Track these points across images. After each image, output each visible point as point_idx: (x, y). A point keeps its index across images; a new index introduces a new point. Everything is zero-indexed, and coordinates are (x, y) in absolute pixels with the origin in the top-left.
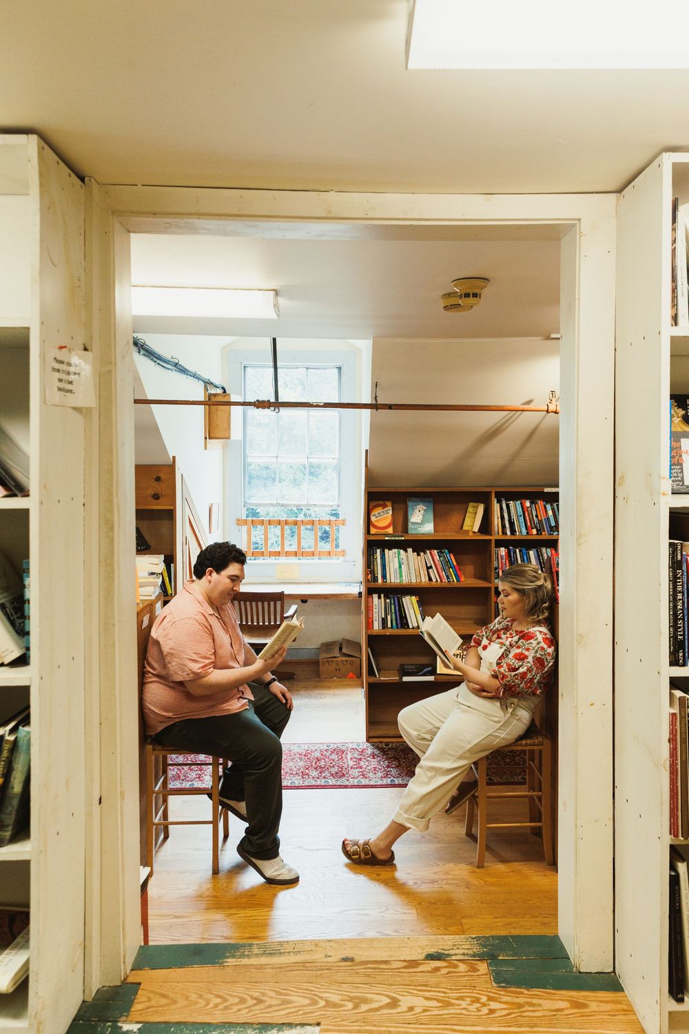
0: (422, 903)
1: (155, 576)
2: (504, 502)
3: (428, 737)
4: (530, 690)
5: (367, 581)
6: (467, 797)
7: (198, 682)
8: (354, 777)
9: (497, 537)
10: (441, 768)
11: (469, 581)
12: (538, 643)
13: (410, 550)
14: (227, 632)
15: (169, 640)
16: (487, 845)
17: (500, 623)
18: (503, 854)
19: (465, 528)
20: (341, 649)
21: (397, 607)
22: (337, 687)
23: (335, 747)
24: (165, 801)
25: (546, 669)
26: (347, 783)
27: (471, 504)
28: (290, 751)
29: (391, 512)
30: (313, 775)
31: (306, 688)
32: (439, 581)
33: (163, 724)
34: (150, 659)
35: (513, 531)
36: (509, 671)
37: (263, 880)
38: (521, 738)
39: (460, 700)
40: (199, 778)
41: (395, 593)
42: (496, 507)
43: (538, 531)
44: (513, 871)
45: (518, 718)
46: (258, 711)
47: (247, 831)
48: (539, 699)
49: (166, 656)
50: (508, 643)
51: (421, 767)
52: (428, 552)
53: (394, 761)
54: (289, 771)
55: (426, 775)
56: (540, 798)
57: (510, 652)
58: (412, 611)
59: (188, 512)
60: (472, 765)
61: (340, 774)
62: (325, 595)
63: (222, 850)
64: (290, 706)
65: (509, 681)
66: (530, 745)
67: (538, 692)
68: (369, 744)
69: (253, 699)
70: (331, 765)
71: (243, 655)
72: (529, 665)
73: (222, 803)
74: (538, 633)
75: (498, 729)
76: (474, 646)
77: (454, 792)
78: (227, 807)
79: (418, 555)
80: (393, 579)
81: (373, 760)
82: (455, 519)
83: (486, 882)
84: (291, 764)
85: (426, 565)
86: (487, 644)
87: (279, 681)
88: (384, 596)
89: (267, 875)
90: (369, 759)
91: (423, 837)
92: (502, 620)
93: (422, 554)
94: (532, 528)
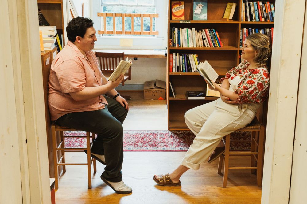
0: (194, 203)
1: (52, 37)
2: (247, 2)
3: (200, 125)
4: (254, 100)
5: (170, 46)
6: (219, 155)
7: (77, 93)
8: (161, 146)
9: (242, 22)
10: (206, 140)
11: (225, 47)
12: (261, 76)
13: (194, 29)
14: (92, 68)
15: (61, 71)
16: (228, 178)
17: (241, 66)
18: (236, 182)
19: (225, 17)
20: (155, 85)
21: (186, 60)
22: (153, 104)
23: (152, 132)
24: (63, 154)
25: (264, 90)
26: (157, 149)
27: (229, 4)
28: (128, 134)
29: (183, 8)
30: (140, 145)
31: (137, 104)
32: (209, 46)
33: (59, 115)
34: (51, 81)
35: (251, 19)
36: (244, 89)
37: (114, 192)
38: (248, 125)
39: (217, 106)
40: (81, 145)
41: (185, 53)
42: (243, 5)
43: (265, 19)
44: (240, 190)
45: (247, 115)
46: (110, 110)
47: (105, 168)
48: (259, 106)
49: (59, 79)
50: (244, 76)
51: (196, 140)
52: (204, 30)
53: (182, 139)
54: (127, 143)
55: (198, 143)
56: (257, 156)
57: (245, 80)
58: (194, 63)
59: (70, 6)
60: (223, 139)
61: (154, 145)
62: (147, 55)
63: (93, 178)
64: (127, 108)
65: (244, 95)
66: (253, 129)
67: (259, 102)
68: (169, 131)
69: (107, 104)
70: (149, 141)
71: (102, 81)
72: (255, 87)
73: (92, 156)
74: (261, 71)
75: (237, 120)
76: (227, 78)
77: (212, 152)
78: (95, 158)
79: (198, 32)
80: (184, 45)
81: (171, 139)
82: (219, 12)
83: (227, 194)
84: (128, 140)
85: (203, 37)
86: (234, 77)
87: (121, 96)
88: (179, 55)
89: (116, 189)
90: (169, 138)
91: (196, 174)
92: (243, 64)
93: (200, 31)
94: (262, 18)
